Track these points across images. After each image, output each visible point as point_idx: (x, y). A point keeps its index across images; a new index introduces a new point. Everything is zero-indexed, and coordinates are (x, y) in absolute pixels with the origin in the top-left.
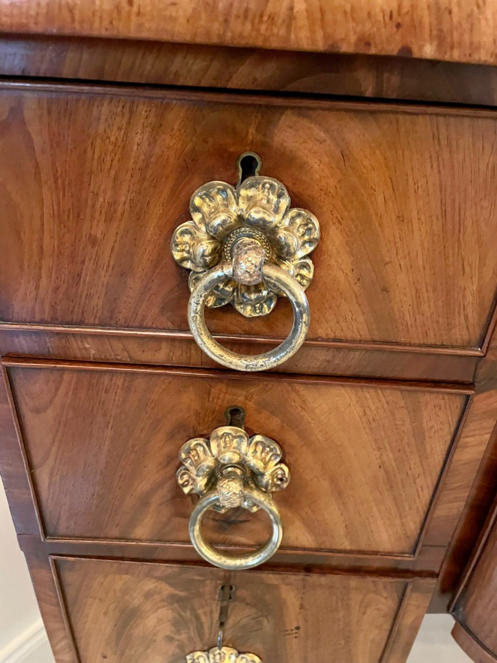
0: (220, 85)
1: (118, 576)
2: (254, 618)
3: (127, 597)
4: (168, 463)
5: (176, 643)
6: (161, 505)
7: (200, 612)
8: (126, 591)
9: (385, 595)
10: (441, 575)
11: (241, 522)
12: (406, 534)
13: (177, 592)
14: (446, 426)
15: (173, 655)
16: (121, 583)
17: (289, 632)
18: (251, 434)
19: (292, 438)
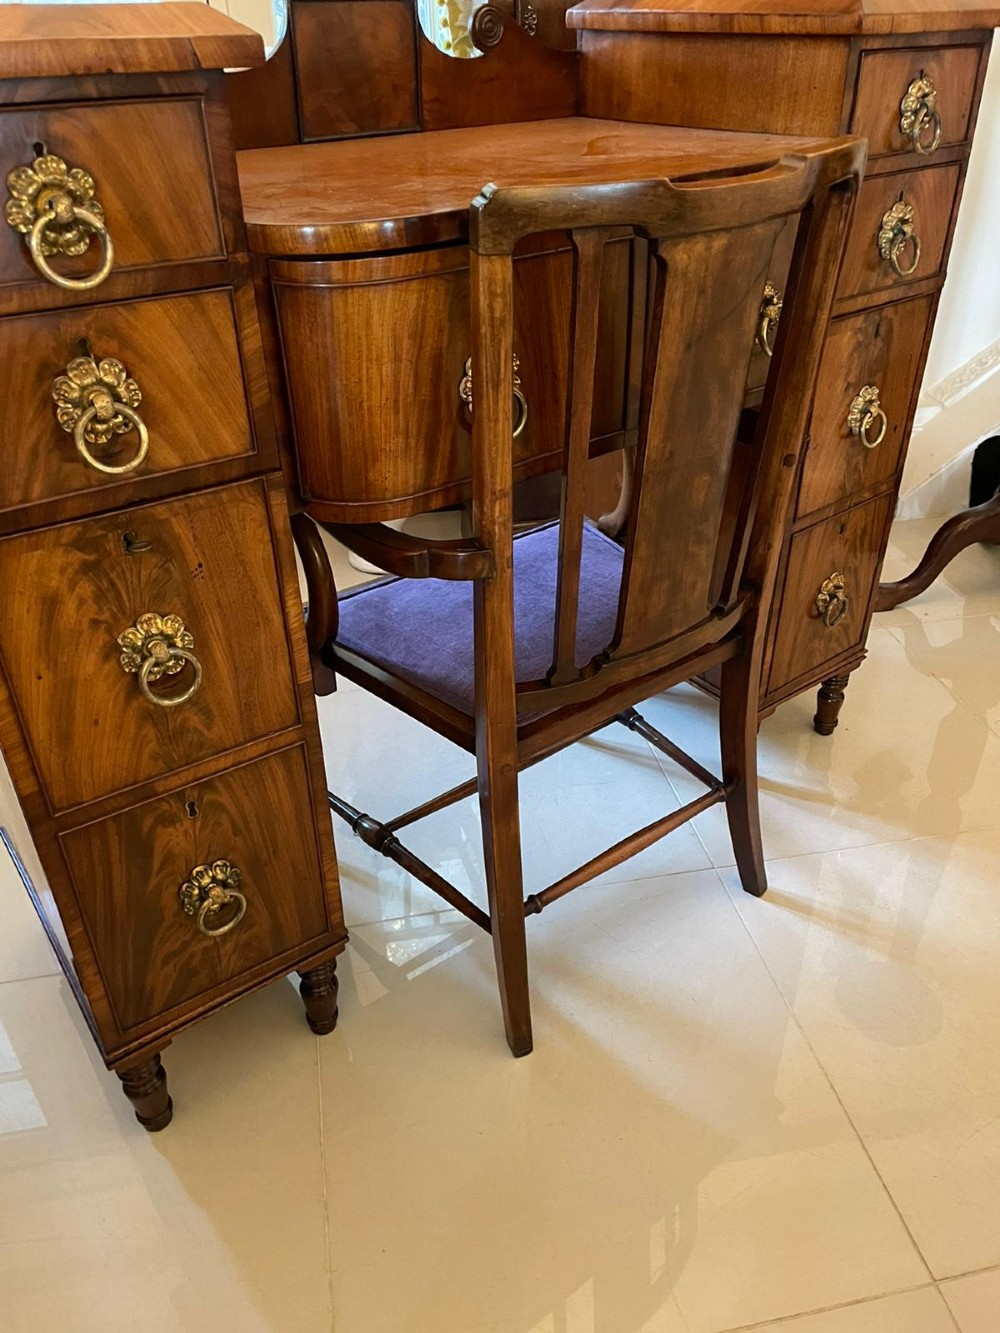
0: (9, 101)
1: (30, 555)
2: (161, 567)
3: (44, 580)
4: (45, 406)
5: (103, 626)
6: (50, 451)
7: (112, 575)
8: (41, 571)
9: (252, 500)
10: (283, 467)
11: (120, 452)
12: (241, 431)
13: (87, 557)
14: (227, 321)
15: (105, 646)
16: (35, 561)
17: (196, 573)
18: (98, 361)
19: (129, 356)
